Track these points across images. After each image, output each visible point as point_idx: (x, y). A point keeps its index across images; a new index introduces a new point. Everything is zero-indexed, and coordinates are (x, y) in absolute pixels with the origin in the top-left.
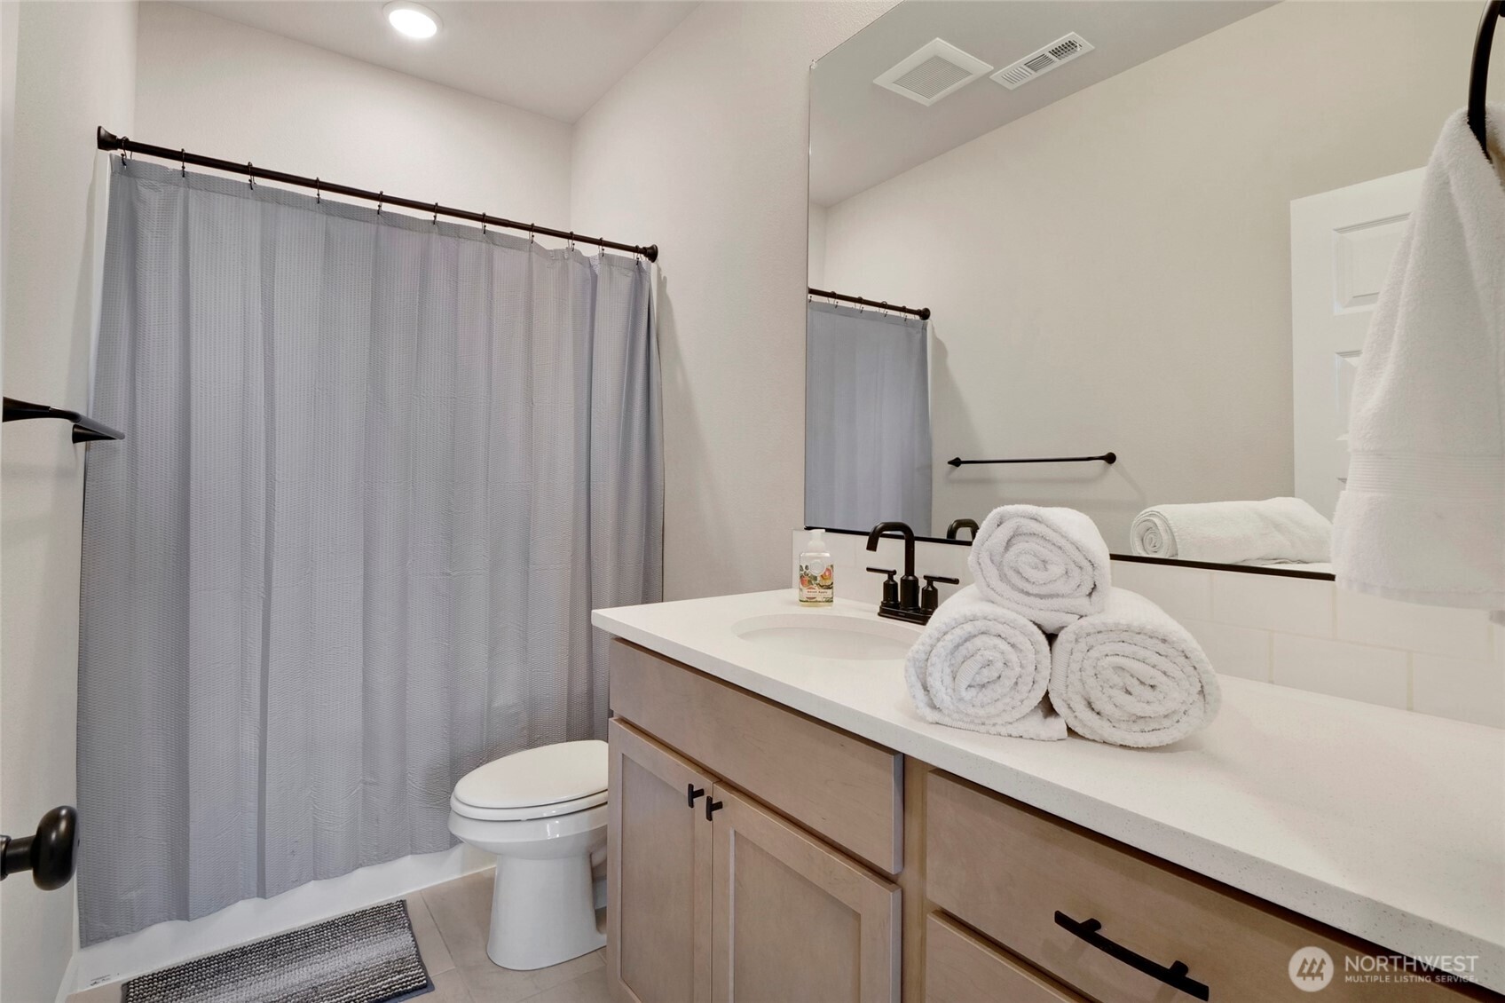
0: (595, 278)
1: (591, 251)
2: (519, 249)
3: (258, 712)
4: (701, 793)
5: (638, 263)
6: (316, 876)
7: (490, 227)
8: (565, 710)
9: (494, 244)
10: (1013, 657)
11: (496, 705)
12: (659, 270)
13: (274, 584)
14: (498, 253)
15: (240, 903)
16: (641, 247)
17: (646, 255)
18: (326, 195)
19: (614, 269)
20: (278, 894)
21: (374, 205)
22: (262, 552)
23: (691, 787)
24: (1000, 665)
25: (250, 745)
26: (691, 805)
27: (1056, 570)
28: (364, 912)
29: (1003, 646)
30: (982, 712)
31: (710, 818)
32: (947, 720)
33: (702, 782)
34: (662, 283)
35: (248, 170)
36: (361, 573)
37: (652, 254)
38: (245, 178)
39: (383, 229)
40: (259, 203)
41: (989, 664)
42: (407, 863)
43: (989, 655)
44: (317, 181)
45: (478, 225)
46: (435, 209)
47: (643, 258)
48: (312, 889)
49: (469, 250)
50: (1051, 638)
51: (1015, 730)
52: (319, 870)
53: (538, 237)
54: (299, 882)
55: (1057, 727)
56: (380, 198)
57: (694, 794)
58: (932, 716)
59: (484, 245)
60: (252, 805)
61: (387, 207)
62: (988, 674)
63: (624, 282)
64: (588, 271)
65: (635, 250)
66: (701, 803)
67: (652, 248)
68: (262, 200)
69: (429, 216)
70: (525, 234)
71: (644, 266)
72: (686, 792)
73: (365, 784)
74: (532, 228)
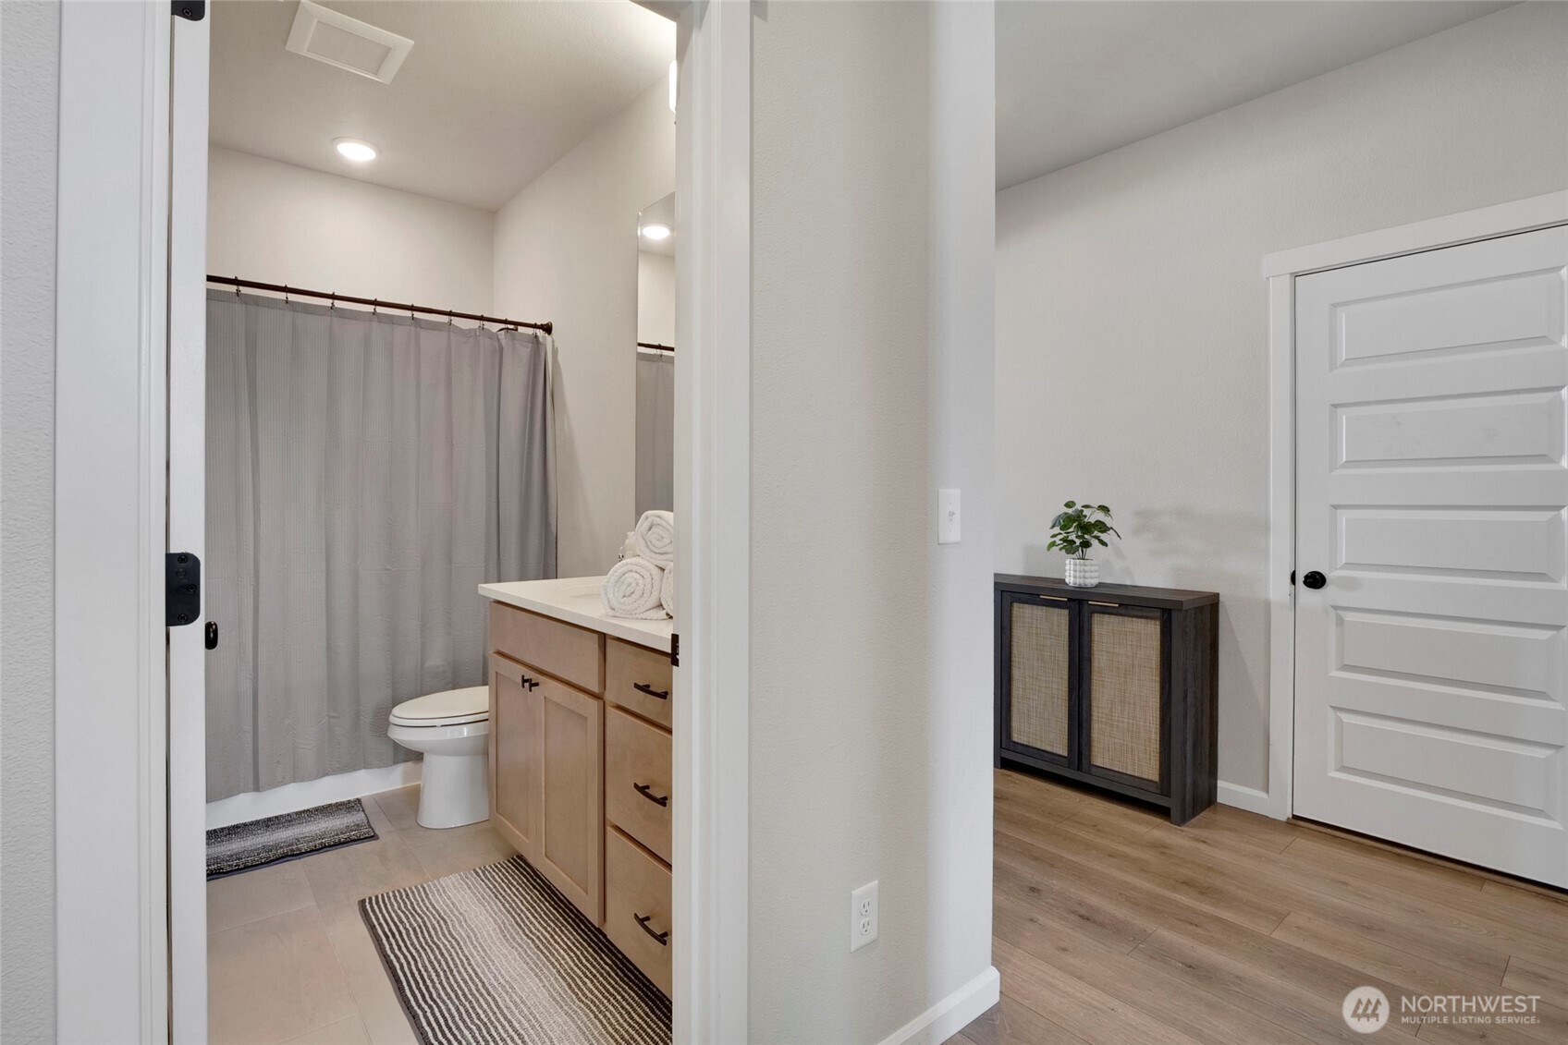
0: (501, 349)
1: (495, 327)
2: (440, 330)
3: (251, 664)
4: (527, 681)
5: (536, 337)
6: (294, 780)
7: (417, 315)
8: (481, 670)
9: (421, 327)
10: (641, 581)
11: (428, 664)
12: (553, 342)
13: (261, 575)
14: (424, 334)
15: (241, 795)
16: (539, 324)
17: (544, 330)
18: (292, 297)
19: (516, 342)
20: (268, 789)
21: (328, 302)
22: (252, 553)
23: (523, 676)
24: (634, 585)
25: (246, 686)
26: (523, 687)
27: (667, 541)
28: (330, 805)
29: (637, 576)
30: (629, 608)
31: (531, 691)
32: (617, 614)
33: (530, 674)
34: (555, 352)
35: (235, 282)
36: (324, 568)
37: (548, 329)
38: (233, 288)
39: (335, 320)
40: (244, 306)
41: (630, 585)
42: (362, 775)
43: (629, 580)
44: (286, 287)
45: (408, 313)
46: (375, 303)
47: (540, 333)
48: (291, 788)
49: (400, 333)
50: (663, 570)
51: (644, 616)
52: (296, 776)
53: (456, 321)
54: (283, 783)
55: (662, 614)
56: (333, 297)
57: (524, 681)
58: (612, 613)
59: (412, 328)
60: (249, 728)
61: (338, 304)
62: (630, 589)
63: (525, 351)
64: (496, 344)
65: (535, 326)
66: (527, 685)
67: (547, 324)
68: (246, 303)
69: (370, 308)
70: (445, 319)
71: (541, 339)
72: (520, 681)
73: (329, 717)
74: (450, 314)
